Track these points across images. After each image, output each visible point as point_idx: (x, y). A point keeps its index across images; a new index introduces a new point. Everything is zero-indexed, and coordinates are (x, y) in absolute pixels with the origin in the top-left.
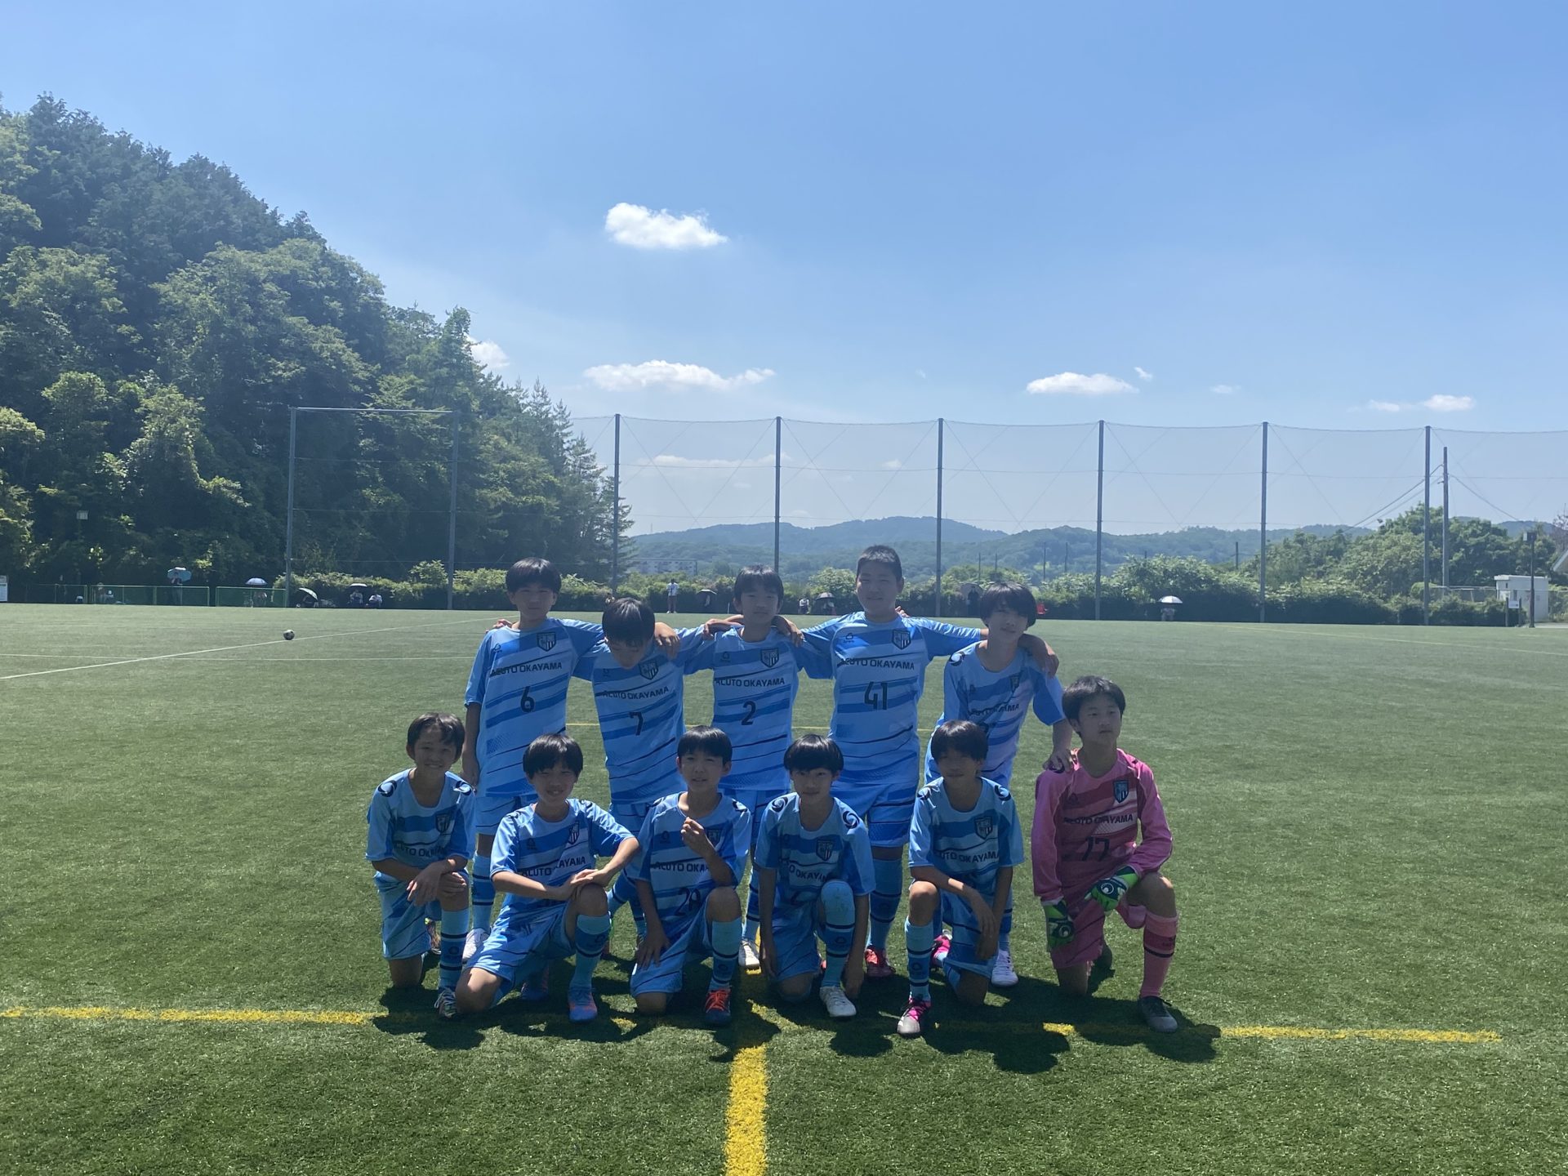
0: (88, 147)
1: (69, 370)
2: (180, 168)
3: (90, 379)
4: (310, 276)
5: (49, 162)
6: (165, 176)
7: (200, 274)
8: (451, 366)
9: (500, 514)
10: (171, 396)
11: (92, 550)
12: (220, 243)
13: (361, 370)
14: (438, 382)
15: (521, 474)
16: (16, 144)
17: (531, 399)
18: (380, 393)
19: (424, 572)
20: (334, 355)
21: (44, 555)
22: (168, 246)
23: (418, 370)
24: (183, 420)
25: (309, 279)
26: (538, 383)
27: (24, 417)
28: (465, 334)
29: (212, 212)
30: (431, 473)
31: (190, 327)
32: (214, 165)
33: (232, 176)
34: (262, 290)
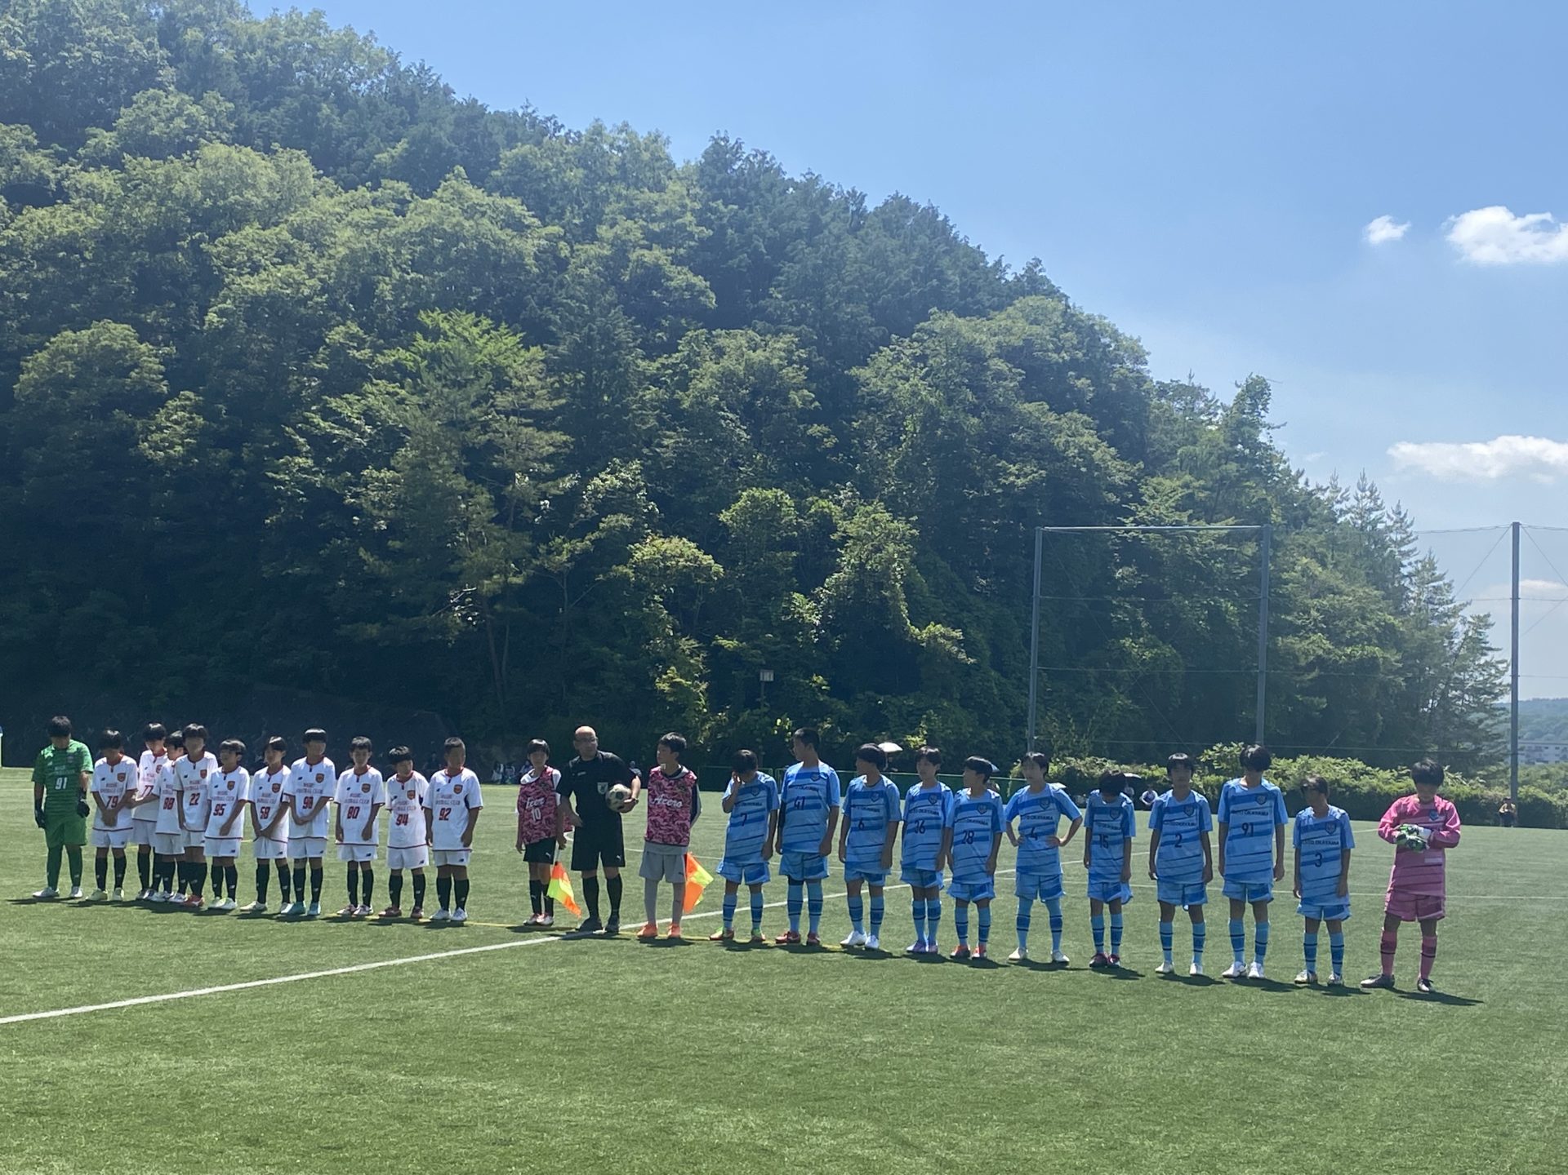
0: (769, 197)
1: (750, 486)
2: (875, 214)
3: (776, 497)
4: (1051, 346)
5: (725, 220)
6: (859, 227)
7: (908, 352)
8: (1241, 459)
9: (1314, 674)
10: (878, 516)
11: (779, 721)
12: (935, 309)
13: (1119, 472)
14: (1221, 482)
15: (1343, 613)
16: (687, 201)
17: (1353, 502)
18: (1143, 503)
19: (1220, 759)
20: (1083, 452)
21: (719, 728)
22: (869, 319)
23: (1196, 467)
24: (891, 548)
25: (1048, 350)
26: (1363, 478)
27: (698, 548)
28: (1263, 413)
29: (921, 269)
30: (1216, 615)
31: (896, 423)
32: (917, 206)
33: (941, 218)
34: (988, 368)
